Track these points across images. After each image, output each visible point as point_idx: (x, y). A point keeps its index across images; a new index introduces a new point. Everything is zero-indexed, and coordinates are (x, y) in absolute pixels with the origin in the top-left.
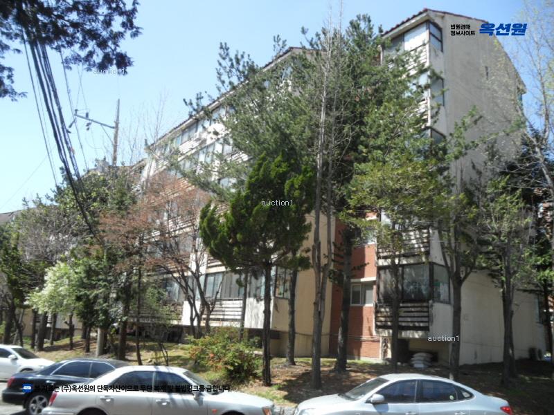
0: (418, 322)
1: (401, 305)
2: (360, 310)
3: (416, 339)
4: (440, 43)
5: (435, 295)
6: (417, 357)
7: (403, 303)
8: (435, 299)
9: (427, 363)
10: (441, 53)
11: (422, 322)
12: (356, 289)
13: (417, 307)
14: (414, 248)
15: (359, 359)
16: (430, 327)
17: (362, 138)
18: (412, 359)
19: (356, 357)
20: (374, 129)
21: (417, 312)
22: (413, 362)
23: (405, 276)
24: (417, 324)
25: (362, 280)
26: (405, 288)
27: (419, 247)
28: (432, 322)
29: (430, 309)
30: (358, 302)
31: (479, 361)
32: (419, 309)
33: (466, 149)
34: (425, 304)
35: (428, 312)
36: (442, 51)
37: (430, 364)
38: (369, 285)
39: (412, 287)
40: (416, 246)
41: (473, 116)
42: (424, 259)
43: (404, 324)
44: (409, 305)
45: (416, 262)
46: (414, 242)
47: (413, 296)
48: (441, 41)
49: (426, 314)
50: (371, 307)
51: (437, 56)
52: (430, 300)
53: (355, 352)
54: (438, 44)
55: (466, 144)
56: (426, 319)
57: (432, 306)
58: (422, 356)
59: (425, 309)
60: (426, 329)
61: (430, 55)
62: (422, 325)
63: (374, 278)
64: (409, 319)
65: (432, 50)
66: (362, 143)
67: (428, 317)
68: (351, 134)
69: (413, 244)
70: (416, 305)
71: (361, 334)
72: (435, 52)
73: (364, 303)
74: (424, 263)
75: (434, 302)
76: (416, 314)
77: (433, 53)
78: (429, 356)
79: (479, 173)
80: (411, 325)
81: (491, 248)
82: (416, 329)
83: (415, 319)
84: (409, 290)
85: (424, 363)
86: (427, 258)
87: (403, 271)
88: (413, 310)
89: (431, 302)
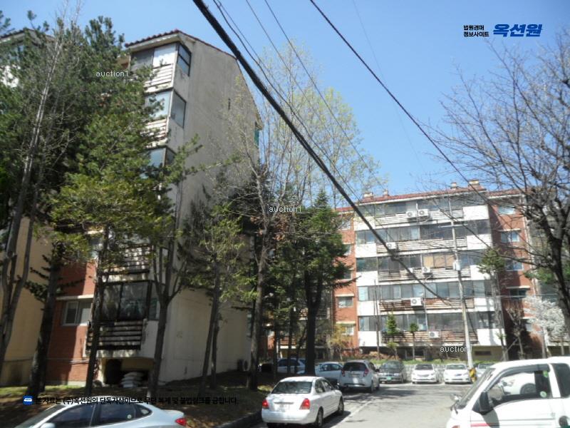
0: (130, 341)
1: (116, 324)
2: (74, 330)
3: (127, 358)
4: (188, 67)
5: (151, 313)
6: (128, 377)
7: (118, 321)
8: (150, 317)
9: (136, 382)
10: (186, 76)
11: (135, 340)
12: (73, 307)
13: (132, 326)
14: (135, 265)
15: (66, 384)
16: (142, 346)
17: (82, 146)
18: (123, 379)
19: (64, 382)
20: (95, 139)
21: (131, 330)
22: (122, 383)
23: (123, 294)
24: (129, 343)
25: (80, 297)
26: (122, 306)
27: (141, 265)
28: (145, 340)
29: (144, 327)
30: (72, 321)
31: (188, 376)
32: (133, 328)
33: (186, 173)
34: (139, 323)
35: (141, 330)
36: (189, 75)
37: (140, 383)
38: (86, 303)
39: (129, 305)
40: (138, 263)
41: (195, 143)
42: (143, 277)
43: (116, 344)
44: (124, 323)
45: (136, 279)
46: (136, 259)
47: (129, 314)
48: (189, 65)
49: (139, 333)
50: (85, 327)
51: (182, 77)
52: (144, 318)
53: (63, 376)
54: (185, 67)
55: (186, 169)
56: (138, 338)
57: (146, 324)
58: (133, 376)
59: (139, 328)
60: (137, 348)
61: (175, 76)
62: (134, 343)
63: (92, 296)
64: (122, 338)
65: (179, 72)
66: (81, 151)
67: (140, 335)
68: (68, 140)
69: (136, 261)
70: (131, 323)
71: (72, 356)
72: (181, 74)
73: (80, 322)
74: (144, 281)
75: (148, 320)
76: (129, 333)
77: (179, 75)
78: (141, 375)
79: (208, 197)
80: (123, 344)
81: (209, 268)
82: (128, 348)
83: (128, 338)
84: (125, 308)
85: (134, 384)
86: (146, 276)
87: (122, 289)
88: (127, 328)
89: (145, 320)
